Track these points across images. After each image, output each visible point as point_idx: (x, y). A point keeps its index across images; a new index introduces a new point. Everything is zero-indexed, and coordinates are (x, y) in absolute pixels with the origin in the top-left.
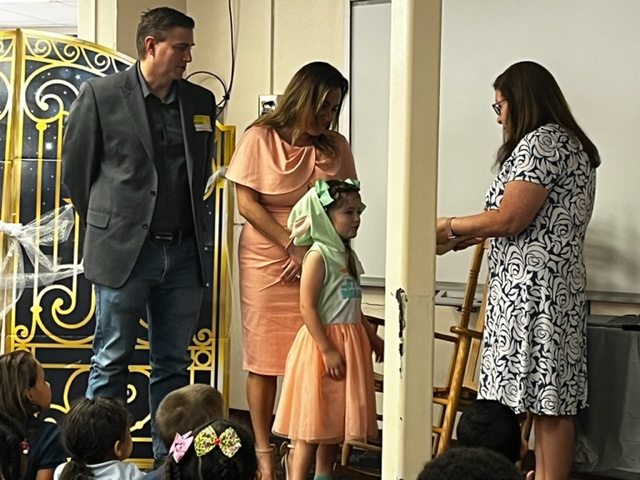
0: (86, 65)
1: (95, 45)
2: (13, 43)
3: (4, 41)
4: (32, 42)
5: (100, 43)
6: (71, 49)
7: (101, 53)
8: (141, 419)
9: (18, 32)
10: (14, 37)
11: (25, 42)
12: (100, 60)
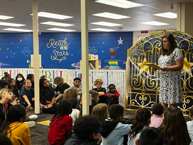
0: (179, 36)
1: (180, 32)
2: (164, 33)
3: (162, 33)
4: (168, 32)
5: (181, 31)
6: (175, 33)
7: (182, 33)
8: (191, 107)
9: (165, 31)
10: (164, 32)
11: (167, 32)
12: (181, 35)
